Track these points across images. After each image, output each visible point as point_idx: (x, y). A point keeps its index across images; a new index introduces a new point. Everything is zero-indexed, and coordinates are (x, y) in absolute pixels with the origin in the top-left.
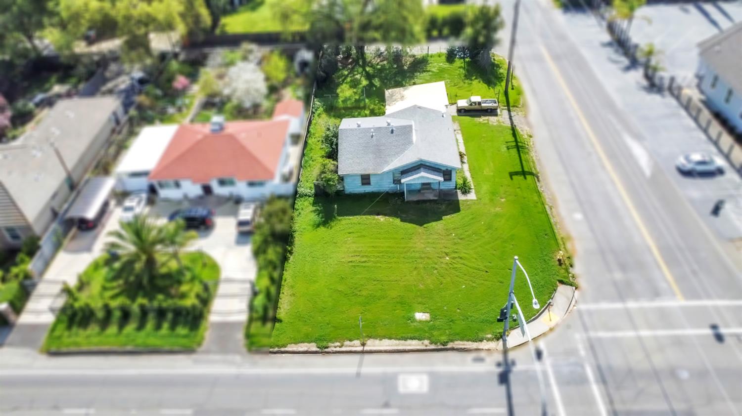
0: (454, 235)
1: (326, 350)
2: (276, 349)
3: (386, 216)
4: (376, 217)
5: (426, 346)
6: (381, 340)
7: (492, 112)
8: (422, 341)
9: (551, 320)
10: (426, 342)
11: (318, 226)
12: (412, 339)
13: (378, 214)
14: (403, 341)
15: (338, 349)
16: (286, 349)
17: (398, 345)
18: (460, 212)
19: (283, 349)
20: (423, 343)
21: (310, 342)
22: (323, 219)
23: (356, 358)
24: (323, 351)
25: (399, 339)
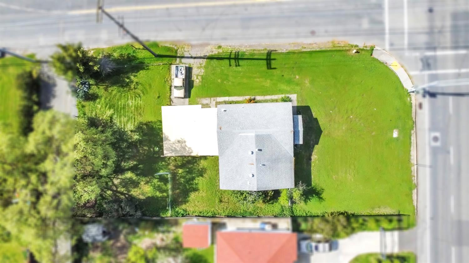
0: (331, 112)
1: (416, 184)
2: (416, 211)
3: (312, 154)
4: (312, 160)
5: (414, 132)
6: (411, 156)
7: (189, 70)
8: (412, 134)
9: (396, 66)
10: (412, 132)
11: (321, 198)
12: (410, 139)
13: (310, 159)
14: (412, 144)
15: (416, 178)
16: (416, 206)
17: (414, 147)
18: (310, 106)
19: (416, 207)
20: (413, 134)
21: (412, 194)
22: (314, 195)
23: (420, 169)
24: (416, 186)
25: (411, 146)
